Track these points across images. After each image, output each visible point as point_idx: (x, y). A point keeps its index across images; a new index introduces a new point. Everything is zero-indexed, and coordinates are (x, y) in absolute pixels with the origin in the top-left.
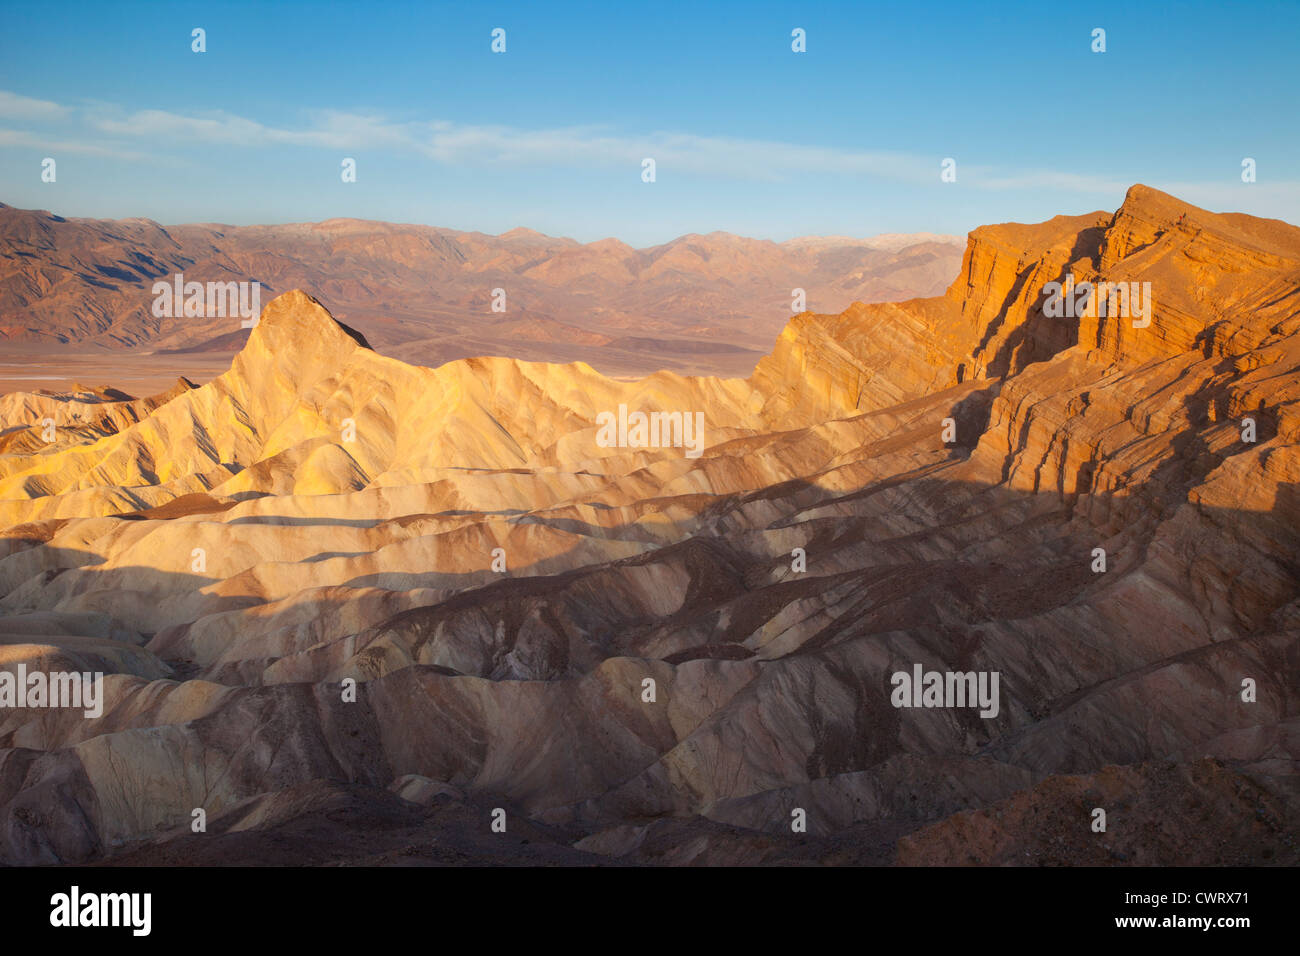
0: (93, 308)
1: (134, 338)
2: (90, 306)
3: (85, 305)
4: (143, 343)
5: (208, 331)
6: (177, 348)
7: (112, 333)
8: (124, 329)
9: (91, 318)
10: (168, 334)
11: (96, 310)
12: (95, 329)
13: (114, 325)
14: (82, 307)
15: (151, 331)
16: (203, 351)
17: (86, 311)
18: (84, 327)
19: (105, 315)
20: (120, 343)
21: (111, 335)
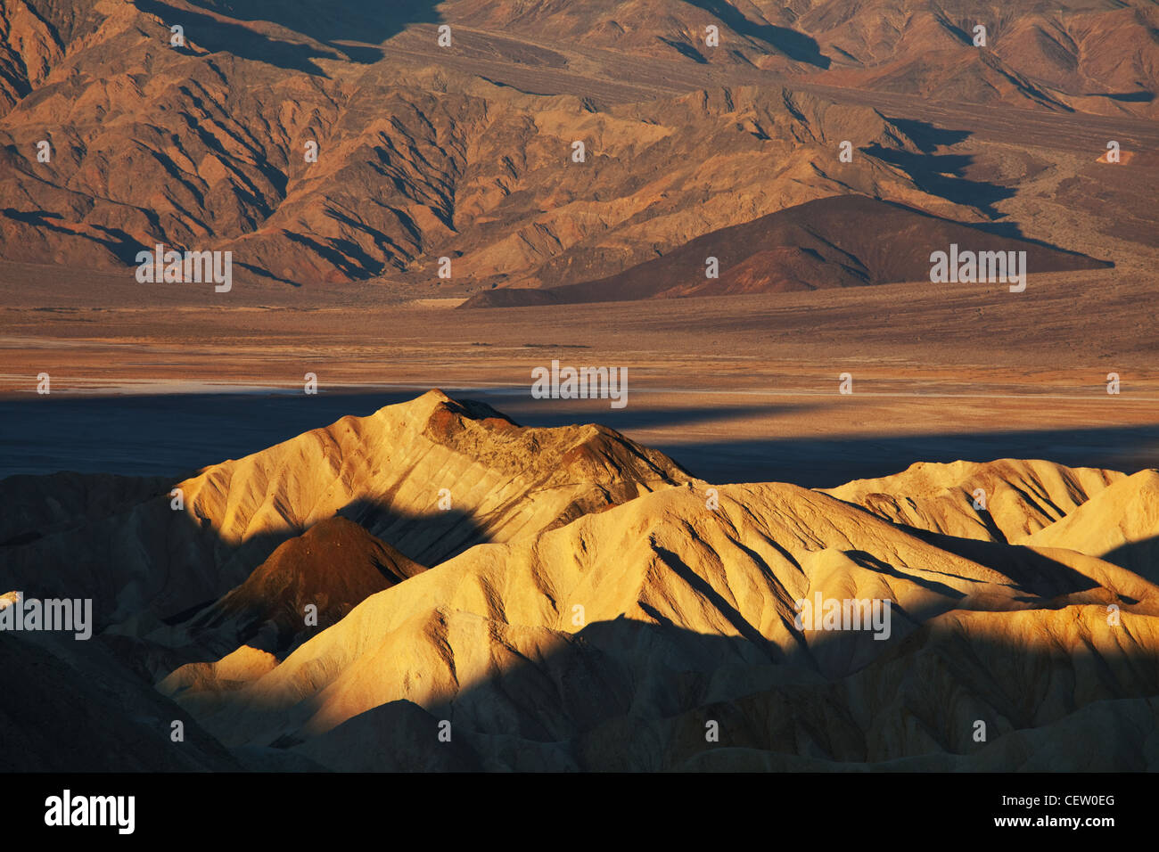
0: (219, 134)
1: (367, 243)
2: (208, 125)
3: (192, 122)
4: (399, 264)
5: (637, 218)
6: (534, 284)
7: (292, 226)
8: (332, 213)
9: (212, 170)
10: (490, 231)
11: (228, 143)
12: (228, 214)
13: (293, 197)
14: (181, 128)
15: (425, 219)
16: (647, 292)
17: (194, 144)
18: (189, 203)
19: (260, 159)
20: (325, 266)
21: (293, 237)
